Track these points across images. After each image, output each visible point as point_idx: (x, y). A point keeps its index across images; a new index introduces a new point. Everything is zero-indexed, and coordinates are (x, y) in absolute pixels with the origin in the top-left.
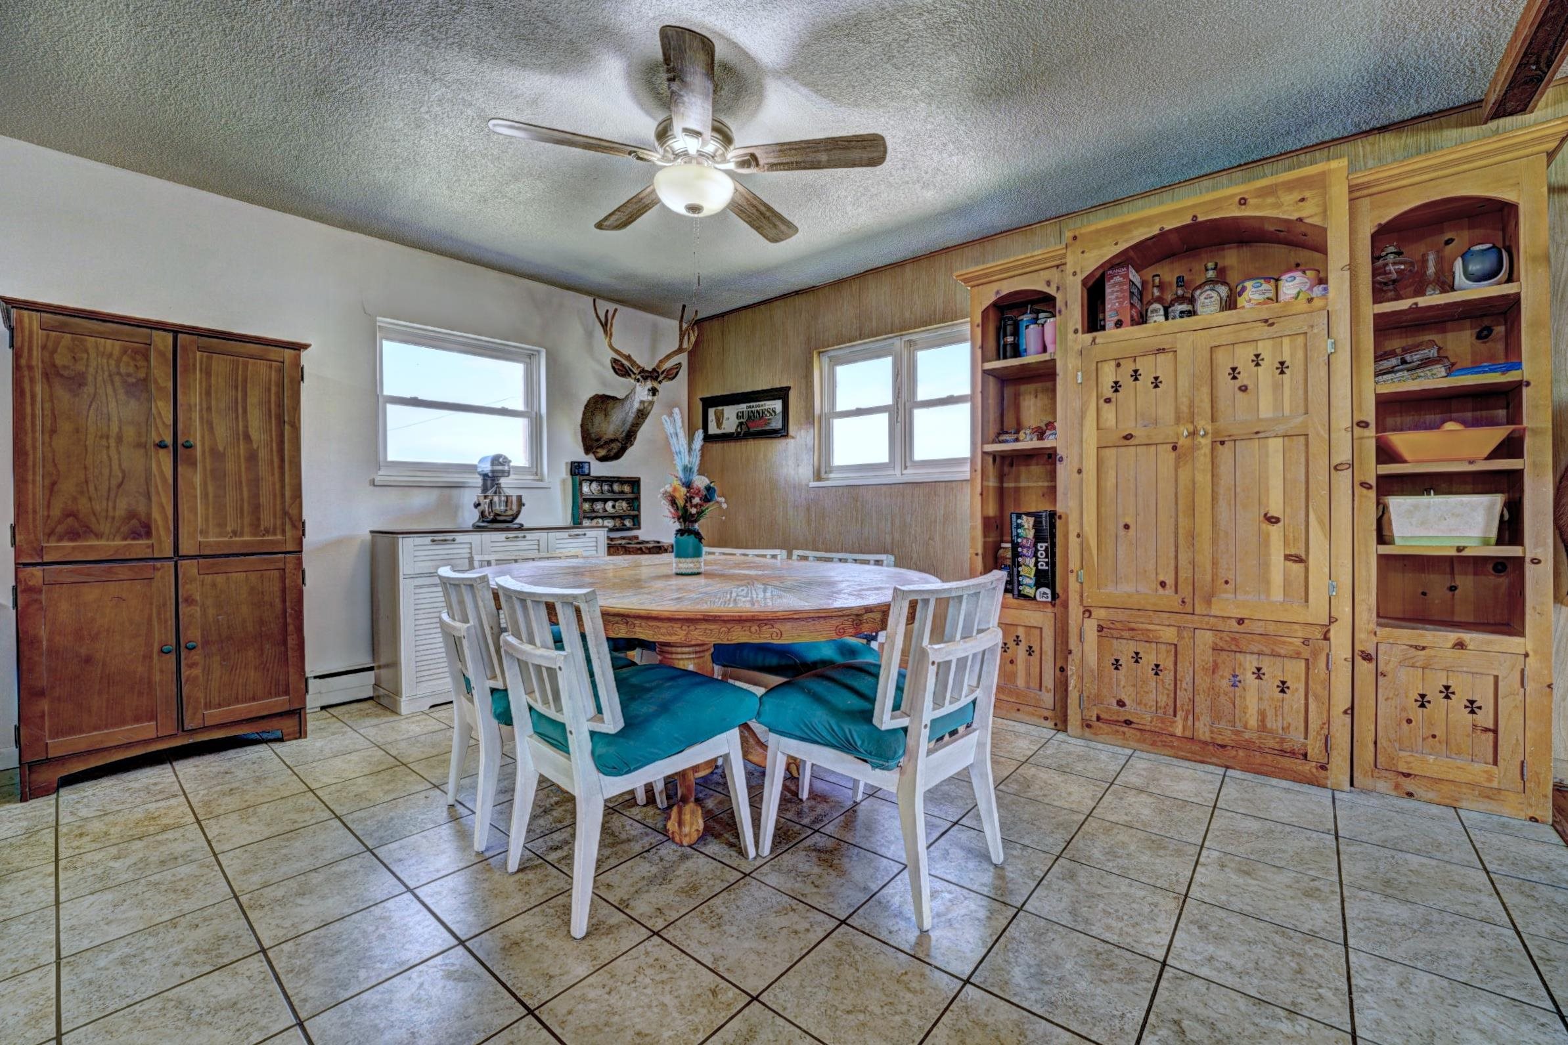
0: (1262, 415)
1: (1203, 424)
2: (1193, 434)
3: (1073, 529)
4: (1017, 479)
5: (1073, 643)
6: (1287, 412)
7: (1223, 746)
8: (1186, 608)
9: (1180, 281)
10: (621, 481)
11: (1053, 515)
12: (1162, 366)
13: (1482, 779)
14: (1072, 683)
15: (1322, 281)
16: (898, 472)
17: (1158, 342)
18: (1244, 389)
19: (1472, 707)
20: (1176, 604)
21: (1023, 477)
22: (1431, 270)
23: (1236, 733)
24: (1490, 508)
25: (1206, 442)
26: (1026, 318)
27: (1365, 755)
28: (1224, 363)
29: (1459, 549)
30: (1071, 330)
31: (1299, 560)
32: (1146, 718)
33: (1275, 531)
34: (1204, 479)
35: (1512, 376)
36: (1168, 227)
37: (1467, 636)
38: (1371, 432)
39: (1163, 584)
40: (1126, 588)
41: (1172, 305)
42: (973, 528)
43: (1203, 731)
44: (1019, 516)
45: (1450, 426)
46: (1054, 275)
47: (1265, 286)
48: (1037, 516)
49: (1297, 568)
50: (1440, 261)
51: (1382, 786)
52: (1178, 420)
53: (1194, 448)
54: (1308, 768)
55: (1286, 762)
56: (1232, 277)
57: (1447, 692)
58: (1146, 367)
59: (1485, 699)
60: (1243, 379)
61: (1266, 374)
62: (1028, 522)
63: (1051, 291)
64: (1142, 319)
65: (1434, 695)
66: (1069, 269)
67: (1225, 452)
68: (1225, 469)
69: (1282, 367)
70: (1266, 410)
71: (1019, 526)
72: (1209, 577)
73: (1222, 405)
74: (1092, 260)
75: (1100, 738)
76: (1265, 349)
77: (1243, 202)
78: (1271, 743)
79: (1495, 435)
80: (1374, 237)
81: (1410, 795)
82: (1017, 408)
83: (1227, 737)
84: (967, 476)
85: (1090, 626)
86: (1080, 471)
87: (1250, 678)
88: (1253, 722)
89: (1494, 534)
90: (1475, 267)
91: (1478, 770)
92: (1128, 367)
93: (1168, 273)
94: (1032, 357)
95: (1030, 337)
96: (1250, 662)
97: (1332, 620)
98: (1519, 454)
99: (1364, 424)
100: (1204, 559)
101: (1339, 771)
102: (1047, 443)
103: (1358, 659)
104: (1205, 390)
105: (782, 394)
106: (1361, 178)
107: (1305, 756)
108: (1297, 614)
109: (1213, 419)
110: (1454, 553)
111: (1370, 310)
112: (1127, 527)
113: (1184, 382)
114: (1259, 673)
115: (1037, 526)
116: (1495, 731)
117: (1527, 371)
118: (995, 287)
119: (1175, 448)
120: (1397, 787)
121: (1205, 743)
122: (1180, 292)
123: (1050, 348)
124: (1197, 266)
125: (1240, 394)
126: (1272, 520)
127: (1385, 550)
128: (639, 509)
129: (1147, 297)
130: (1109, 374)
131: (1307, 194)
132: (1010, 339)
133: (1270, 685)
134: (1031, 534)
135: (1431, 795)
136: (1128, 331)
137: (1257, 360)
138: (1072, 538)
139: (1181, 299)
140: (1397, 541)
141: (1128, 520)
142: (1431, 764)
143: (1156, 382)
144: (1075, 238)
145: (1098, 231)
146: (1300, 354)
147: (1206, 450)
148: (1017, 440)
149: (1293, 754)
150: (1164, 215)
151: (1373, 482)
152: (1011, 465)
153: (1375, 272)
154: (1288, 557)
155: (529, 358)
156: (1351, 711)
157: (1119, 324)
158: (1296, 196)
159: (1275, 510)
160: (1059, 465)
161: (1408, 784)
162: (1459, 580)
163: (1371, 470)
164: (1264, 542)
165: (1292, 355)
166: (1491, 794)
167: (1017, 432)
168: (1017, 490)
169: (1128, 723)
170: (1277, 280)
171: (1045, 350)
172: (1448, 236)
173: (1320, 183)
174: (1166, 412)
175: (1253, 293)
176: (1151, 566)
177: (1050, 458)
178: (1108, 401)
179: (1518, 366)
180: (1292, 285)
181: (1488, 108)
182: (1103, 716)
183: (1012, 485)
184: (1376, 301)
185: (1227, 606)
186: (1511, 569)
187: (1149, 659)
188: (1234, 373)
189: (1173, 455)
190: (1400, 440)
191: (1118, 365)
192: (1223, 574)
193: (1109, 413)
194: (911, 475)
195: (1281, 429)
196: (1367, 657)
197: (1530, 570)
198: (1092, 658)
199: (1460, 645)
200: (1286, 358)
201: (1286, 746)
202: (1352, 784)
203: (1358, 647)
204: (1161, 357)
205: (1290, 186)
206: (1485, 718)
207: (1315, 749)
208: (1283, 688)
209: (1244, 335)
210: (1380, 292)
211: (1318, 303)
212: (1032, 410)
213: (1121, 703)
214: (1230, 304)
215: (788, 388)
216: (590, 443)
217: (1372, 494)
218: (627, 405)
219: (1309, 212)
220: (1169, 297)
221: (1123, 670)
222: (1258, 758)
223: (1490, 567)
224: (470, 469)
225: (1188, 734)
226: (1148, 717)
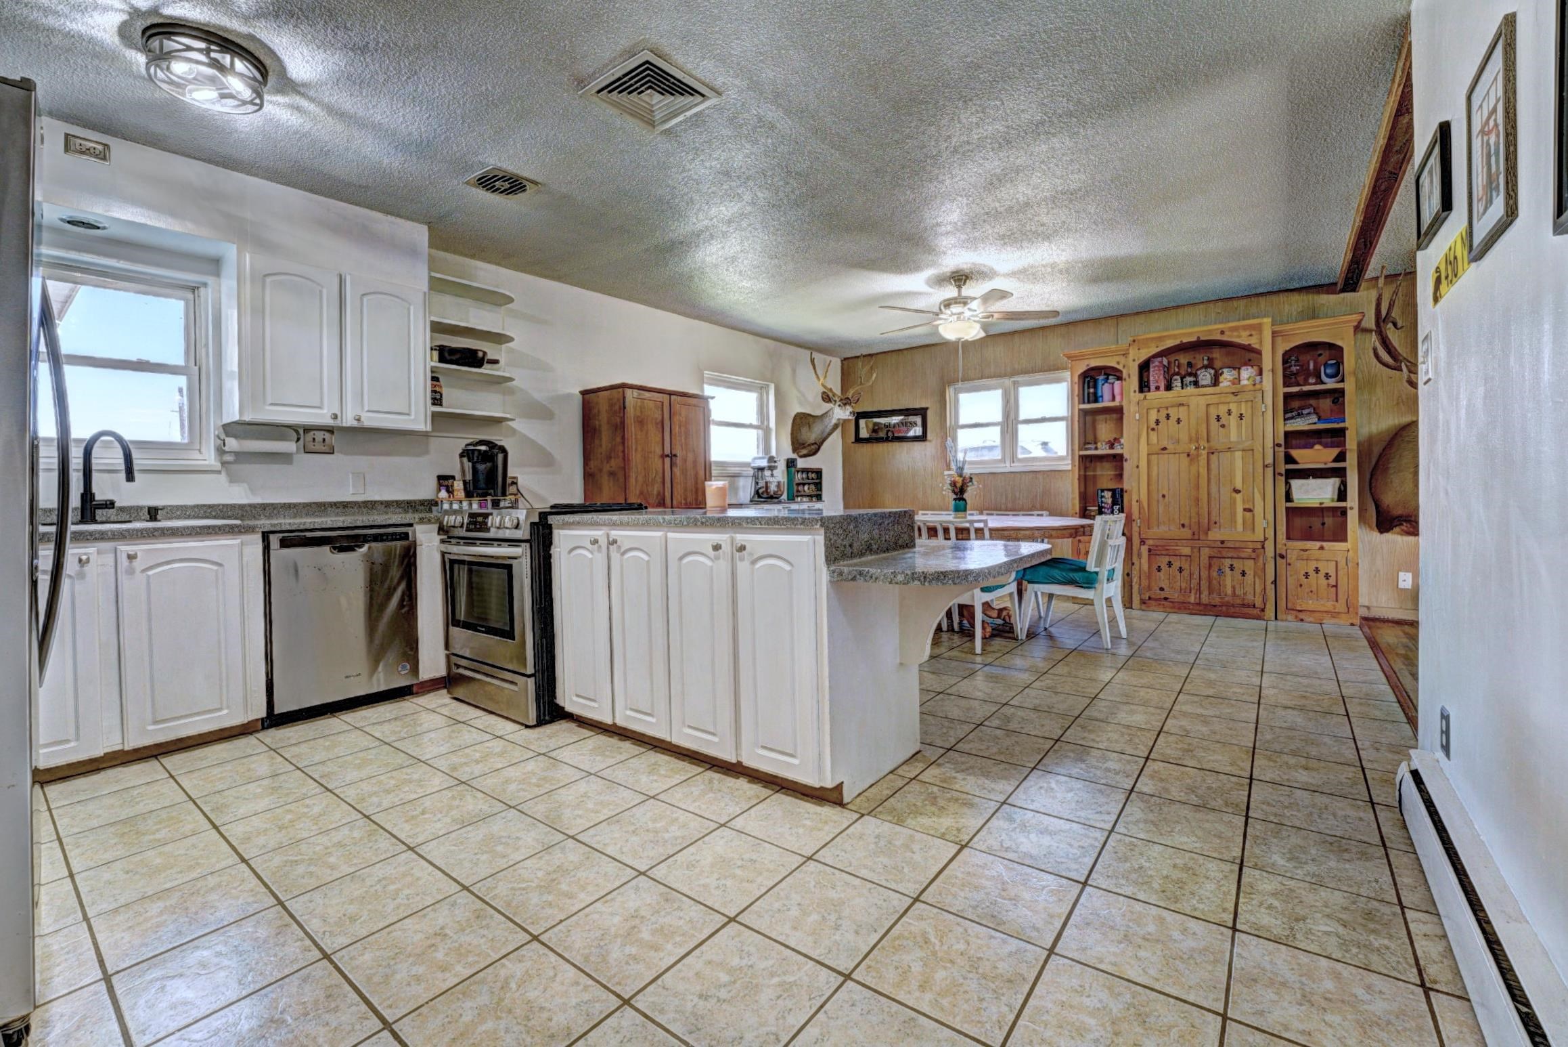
0: (1232, 439)
1: (1203, 443)
2: (1197, 448)
3: (1135, 498)
4: (1095, 470)
5: (1135, 559)
6: (1244, 438)
7: (1215, 606)
8: (1195, 537)
9: (1190, 365)
10: (812, 471)
11: (1122, 490)
12: (1182, 412)
13: (1331, 609)
14: (1135, 580)
15: (1260, 373)
16: (1008, 464)
17: (1180, 400)
18: (1223, 426)
19: (1327, 576)
20: (1190, 536)
21: (1098, 469)
22: (1311, 366)
23: (1222, 598)
24: (1334, 485)
25: (1204, 453)
26: (1101, 378)
27: (1282, 604)
28: (1213, 412)
29: (1321, 504)
30: (1132, 390)
31: (1250, 510)
32: (1175, 596)
33: (1238, 497)
34: (1203, 471)
35: (1341, 425)
36: (1184, 341)
37: (1325, 544)
38: (1282, 449)
39: (1183, 526)
40: (1163, 528)
41: (1185, 377)
42: (1073, 499)
43: (1205, 599)
44: (1103, 491)
45: (1317, 447)
46: (1122, 360)
47: (1234, 372)
48: (1113, 491)
49: (1248, 514)
50: (1315, 364)
51: (1290, 618)
52: (1191, 440)
53: (1198, 455)
54: (1256, 612)
55: (1246, 610)
56: (1217, 364)
57: (1317, 570)
58: (1173, 412)
59: (1332, 573)
60: (1223, 421)
61: (1233, 420)
62: (1108, 495)
63: (1120, 367)
64: (1169, 387)
65: (1311, 573)
66: (1131, 357)
67: (1214, 458)
68: (1214, 466)
69: (1241, 417)
70: (1234, 437)
71: (1102, 497)
72: (1206, 521)
73: (1212, 434)
74: (1144, 354)
75: (1151, 608)
76: (1233, 407)
77: (1222, 332)
78: (1239, 602)
79: (1335, 452)
80: (1284, 355)
81: (1302, 620)
82: (1094, 429)
83: (1217, 601)
84: (1069, 467)
85: (1144, 549)
86: (1138, 467)
87: (1228, 570)
88: (1229, 592)
89: (1336, 497)
90: (1329, 371)
91: (1329, 605)
92: (1164, 413)
93: (1183, 359)
94: (1106, 403)
95: (1105, 390)
96: (1228, 562)
97: (1266, 539)
98: (1344, 460)
99: (1278, 445)
100: (1204, 511)
101: (1270, 612)
102: (1117, 450)
103: (1278, 558)
104: (1204, 426)
105: (922, 412)
106: (1277, 328)
107: (1254, 606)
108: (1249, 536)
109: (1208, 441)
110: (1318, 505)
111: (1282, 390)
112: (1164, 496)
113: (1193, 421)
114: (1232, 568)
115: (1113, 496)
116: (1336, 586)
117: (1347, 424)
118: (1086, 362)
119: (1188, 455)
120: (1296, 617)
121: (1206, 605)
122: (1189, 370)
123: (1118, 398)
124: (1199, 357)
125: (1221, 429)
126: (1237, 491)
127: (1289, 505)
128: (821, 490)
129: (1172, 372)
130: (1153, 416)
131: (1253, 333)
132: (1092, 390)
133: (1237, 572)
134: (1110, 501)
135: (1311, 619)
136: (1163, 393)
137: (1229, 412)
138: (1134, 502)
139: (1190, 374)
140: (1295, 501)
141: (1165, 493)
142: (1310, 604)
143: (1179, 421)
144: (1134, 341)
145: (1147, 339)
146: (1250, 411)
147: (1205, 456)
148: (1096, 448)
149: (1248, 606)
150: (1184, 334)
151: (1283, 472)
152: (1091, 461)
153: (1285, 369)
154: (1245, 510)
155: (762, 390)
156: (1275, 582)
157: (1158, 388)
158: (1248, 333)
159: (1239, 486)
160: (1125, 464)
161: (1301, 616)
162: (1326, 520)
163: (1282, 468)
164: (1233, 502)
165: (1246, 411)
166: (1335, 614)
167: (1096, 443)
168: (1095, 477)
169: (1166, 599)
170: (1239, 369)
171: (1114, 399)
172: (1320, 352)
173: (1259, 328)
174: (1184, 437)
175: (1227, 376)
176: (1177, 516)
177: (1118, 459)
178: (1153, 429)
179: (1344, 421)
180: (1247, 373)
181: (1339, 287)
182: (1152, 596)
183: (1092, 473)
184: (1286, 385)
185: (1215, 535)
186: (1344, 512)
187: (1177, 564)
188: (1218, 418)
189: (1188, 459)
190: (1295, 453)
191: (1159, 411)
192: (1213, 519)
193: (1153, 435)
194: (1017, 467)
195: (1241, 447)
196: (1282, 557)
197: (1349, 512)
198: (1145, 566)
199: (1322, 548)
200: (1243, 412)
201: (1246, 602)
202: (1276, 618)
203: (1278, 552)
204: (1181, 409)
205: (1245, 328)
206: (1332, 581)
207: (1259, 603)
208: (1243, 574)
209: (1223, 400)
210: (1288, 380)
211: (1258, 386)
212: (1104, 431)
213: (1162, 589)
214: (1216, 382)
215: (927, 409)
216: (797, 445)
217: (1283, 478)
218: (827, 420)
219: (1253, 342)
220: (1183, 373)
221: (1162, 572)
222: (1232, 610)
223: (1339, 513)
224: (747, 465)
225: (1197, 601)
226: (1176, 595)
